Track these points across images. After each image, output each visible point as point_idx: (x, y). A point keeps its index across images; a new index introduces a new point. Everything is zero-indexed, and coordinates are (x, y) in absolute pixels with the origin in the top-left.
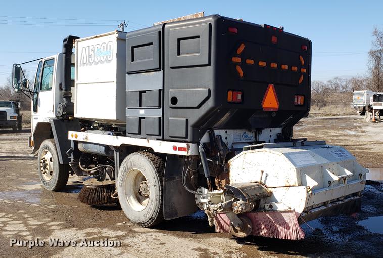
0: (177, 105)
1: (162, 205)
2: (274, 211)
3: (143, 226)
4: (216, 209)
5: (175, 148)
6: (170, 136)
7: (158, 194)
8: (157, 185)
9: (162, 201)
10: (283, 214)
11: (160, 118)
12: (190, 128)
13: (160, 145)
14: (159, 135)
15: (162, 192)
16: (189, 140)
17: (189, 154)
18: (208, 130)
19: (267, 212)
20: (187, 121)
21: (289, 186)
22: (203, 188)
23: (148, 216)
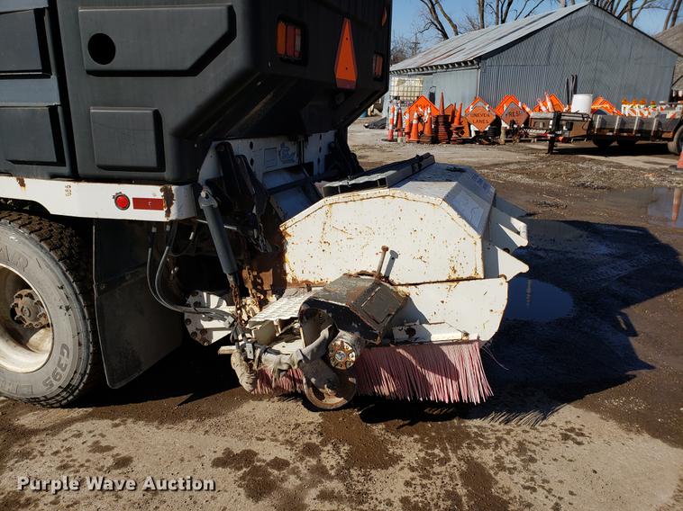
0: (114, 65)
1: (96, 354)
2: (421, 343)
3: (43, 406)
4: (285, 367)
5: (122, 202)
6: (100, 167)
7: (82, 328)
8: (75, 305)
9: (96, 343)
10: (444, 349)
11: (52, 109)
12: (168, 141)
13: (69, 193)
14: (60, 162)
15: (93, 324)
16: (167, 174)
17: (173, 216)
18: (214, 144)
19: (399, 344)
20: (157, 116)
21: (458, 280)
22: (205, 294)
23: (56, 384)
